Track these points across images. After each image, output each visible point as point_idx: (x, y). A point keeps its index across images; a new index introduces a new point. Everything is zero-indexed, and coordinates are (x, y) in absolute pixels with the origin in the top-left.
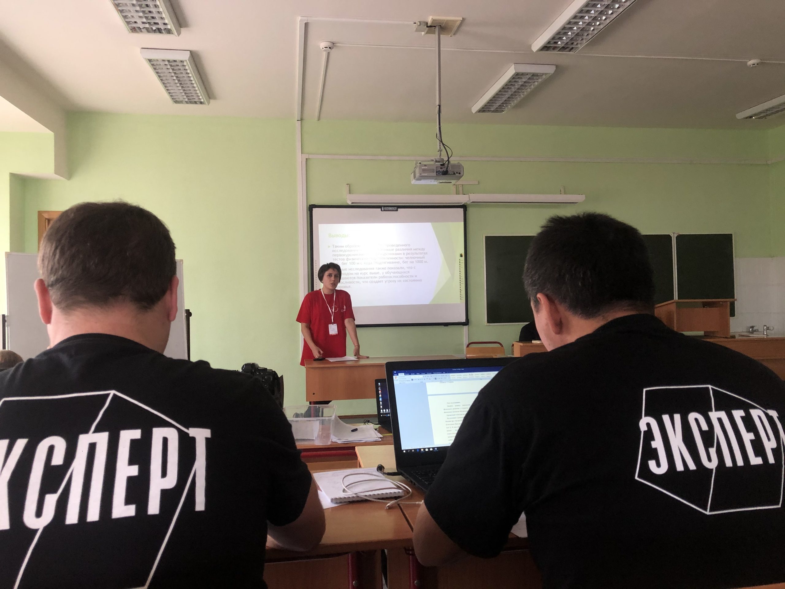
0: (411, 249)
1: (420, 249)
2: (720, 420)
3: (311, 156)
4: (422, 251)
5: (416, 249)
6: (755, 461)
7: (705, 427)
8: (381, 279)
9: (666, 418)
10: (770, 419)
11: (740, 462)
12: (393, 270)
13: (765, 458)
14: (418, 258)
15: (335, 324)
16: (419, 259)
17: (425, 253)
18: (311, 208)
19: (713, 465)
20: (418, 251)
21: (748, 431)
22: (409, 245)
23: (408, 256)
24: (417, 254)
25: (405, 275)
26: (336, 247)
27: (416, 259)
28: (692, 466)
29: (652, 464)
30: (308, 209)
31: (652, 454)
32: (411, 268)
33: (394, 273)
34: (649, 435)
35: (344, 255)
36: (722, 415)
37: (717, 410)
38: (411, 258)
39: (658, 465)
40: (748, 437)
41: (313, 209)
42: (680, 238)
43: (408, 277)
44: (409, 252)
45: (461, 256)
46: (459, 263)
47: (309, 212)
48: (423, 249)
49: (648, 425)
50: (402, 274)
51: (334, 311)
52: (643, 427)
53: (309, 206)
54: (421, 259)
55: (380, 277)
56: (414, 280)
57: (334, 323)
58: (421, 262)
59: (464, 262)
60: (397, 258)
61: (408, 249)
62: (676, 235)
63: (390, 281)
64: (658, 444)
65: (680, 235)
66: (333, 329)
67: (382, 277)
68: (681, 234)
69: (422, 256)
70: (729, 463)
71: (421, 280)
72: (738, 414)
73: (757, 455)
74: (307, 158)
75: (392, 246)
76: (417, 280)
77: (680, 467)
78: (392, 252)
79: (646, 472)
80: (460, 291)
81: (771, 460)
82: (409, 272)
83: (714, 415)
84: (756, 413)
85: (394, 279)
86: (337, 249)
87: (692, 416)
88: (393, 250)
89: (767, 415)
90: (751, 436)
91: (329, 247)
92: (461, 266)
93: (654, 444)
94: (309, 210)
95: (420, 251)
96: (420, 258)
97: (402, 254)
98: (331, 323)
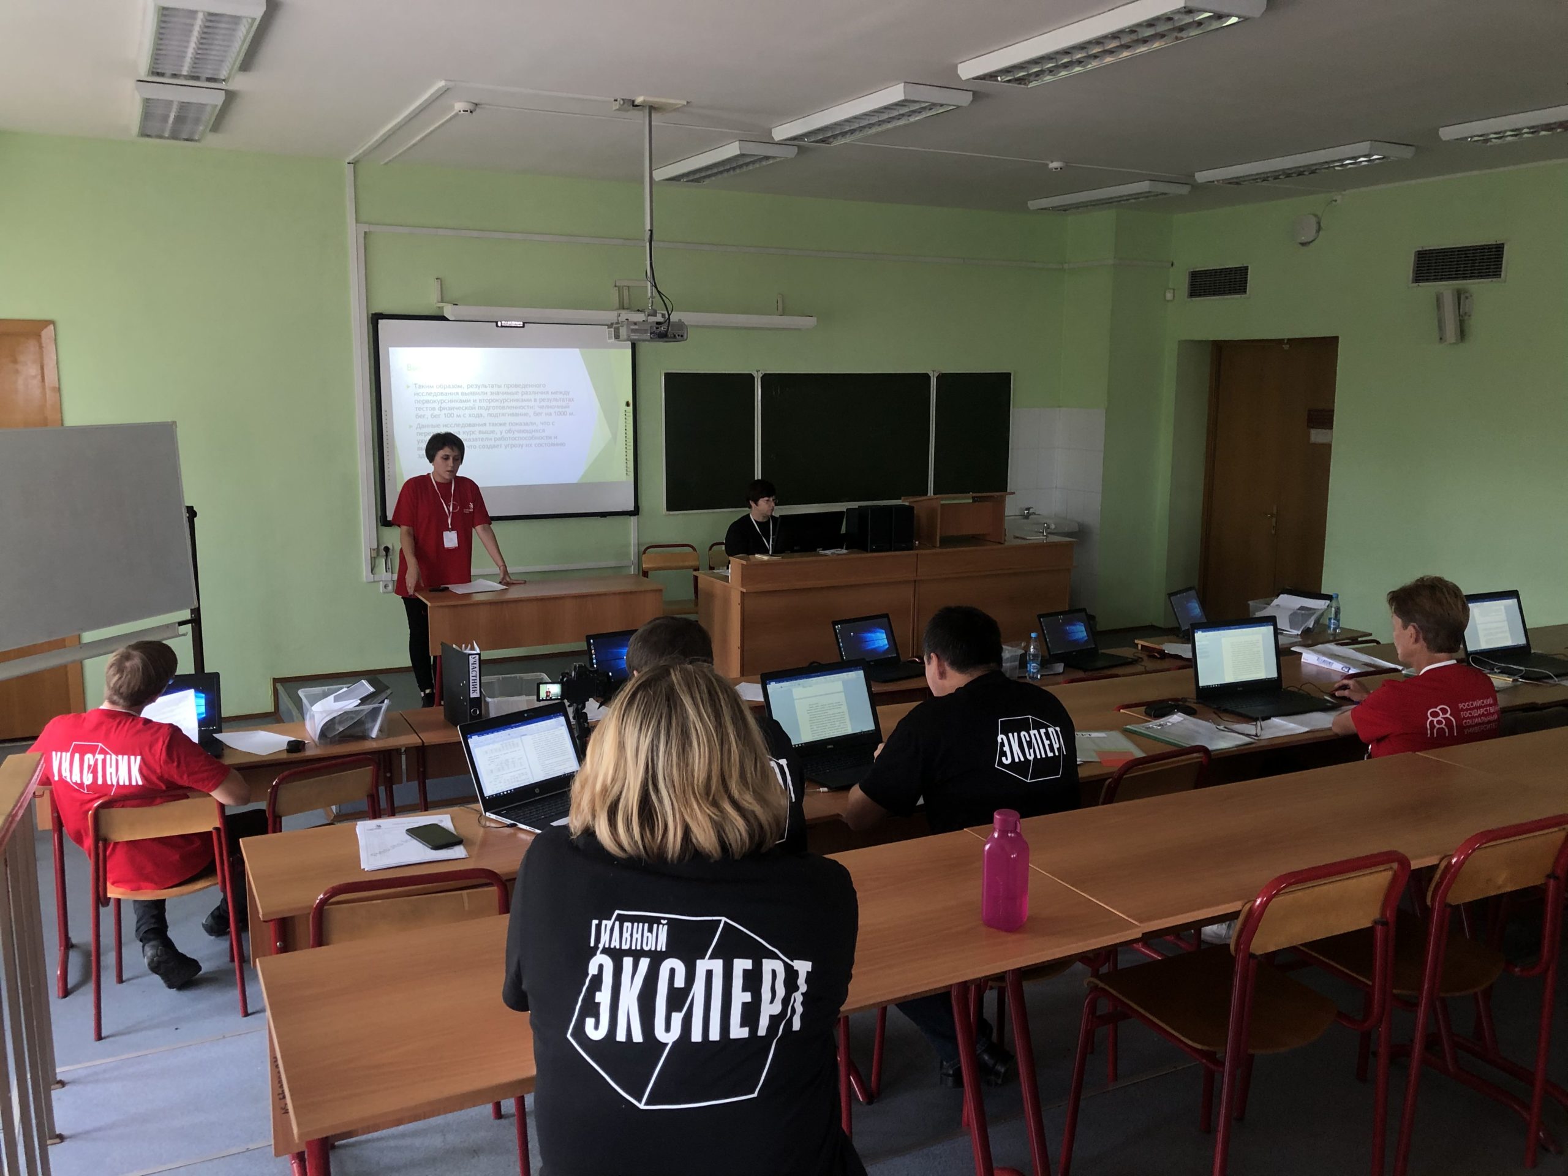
0: (548, 393)
1: (561, 393)
2: (1035, 735)
3: (372, 228)
4: (565, 396)
5: (556, 393)
6: (1050, 754)
7: (1028, 739)
8: (498, 443)
9: (1010, 735)
10: (1056, 731)
11: (1044, 756)
12: (518, 428)
13: (1054, 753)
14: (558, 407)
15: (453, 532)
16: (560, 410)
17: (570, 400)
18: (375, 319)
19: (1031, 758)
20: (558, 396)
21: (1047, 739)
22: (544, 386)
23: (543, 404)
24: (556, 400)
25: (537, 435)
26: (420, 387)
27: (557, 410)
28: (1022, 759)
29: (1004, 759)
30: (370, 322)
31: (1004, 754)
32: (548, 424)
33: (520, 431)
34: (1002, 744)
35: (434, 402)
36: (1036, 732)
37: (1033, 729)
38: (548, 407)
39: (1007, 759)
40: (1047, 743)
41: (380, 321)
42: (942, 378)
43: (542, 438)
44: (544, 396)
45: (628, 404)
46: (624, 416)
47: (371, 325)
48: (567, 393)
49: (1002, 739)
50: (533, 434)
51: (453, 509)
52: (999, 740)
53: (370, 316)
54: (564, 410)
55: (496, 439)
56: (553, 445)
57: (453, 529)
58: (564, 414)
59: (631, 414)
60: (524, 407)
61: (542, 393)
62: (936, 375)
63: (514, 446)
64: (1006, 748)
65: (943, 374)
66: (451, 539)
67: (500, 439)
68: (944, 372)
69: (564, 404)
70: (1039, 757)
71: (562, 444)
72: (1043, 731)
73: (1051, 752)
74: (367, 230)
75: (516, 386)
76: (557, 444)
77: (1017, 760)
78: (515, 397)
79: (1001, 763)
80: (625, 461)
81: (1057, 754)
82: (544, 431)
83: (1032, 732)
84: (1050, 730)
85: (521, 442)
86: (421, 390)
87: (1023, 733)
88: (517, 393)
89: (1055, 730)
90: (1048, 742)
91: (408, 387)
92: (628, 422)
93: (1005, 749)
94: (372, 323)
95: (561, 396)
96: (562, 407)
97: (533, 400)
98: (448, 529)
